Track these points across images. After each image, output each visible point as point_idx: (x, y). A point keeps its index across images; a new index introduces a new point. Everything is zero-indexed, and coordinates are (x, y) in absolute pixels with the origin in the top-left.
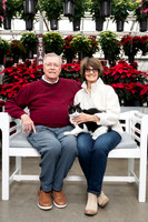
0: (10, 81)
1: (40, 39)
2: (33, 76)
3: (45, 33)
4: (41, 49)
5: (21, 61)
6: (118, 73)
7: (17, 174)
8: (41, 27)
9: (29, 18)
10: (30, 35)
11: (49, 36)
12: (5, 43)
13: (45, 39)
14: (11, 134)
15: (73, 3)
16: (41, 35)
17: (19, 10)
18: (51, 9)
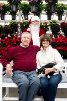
0: (4, 46)
1: (19, 25)
2: (15, 43)
3: (22, 21)
4: (19, 29)
5: (9, 36)
6: (60, 42)
7: (6, 96)
8: (19, 18)
9: (14, 14)
10: (14, 23)
11: (24, 23)
12: (2, 27)
13: (21, 24)
14: (3, 75)
15: (36, 6)
16: (19, 23)
17: (8, 10)
18: (25, 10)
